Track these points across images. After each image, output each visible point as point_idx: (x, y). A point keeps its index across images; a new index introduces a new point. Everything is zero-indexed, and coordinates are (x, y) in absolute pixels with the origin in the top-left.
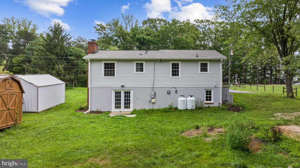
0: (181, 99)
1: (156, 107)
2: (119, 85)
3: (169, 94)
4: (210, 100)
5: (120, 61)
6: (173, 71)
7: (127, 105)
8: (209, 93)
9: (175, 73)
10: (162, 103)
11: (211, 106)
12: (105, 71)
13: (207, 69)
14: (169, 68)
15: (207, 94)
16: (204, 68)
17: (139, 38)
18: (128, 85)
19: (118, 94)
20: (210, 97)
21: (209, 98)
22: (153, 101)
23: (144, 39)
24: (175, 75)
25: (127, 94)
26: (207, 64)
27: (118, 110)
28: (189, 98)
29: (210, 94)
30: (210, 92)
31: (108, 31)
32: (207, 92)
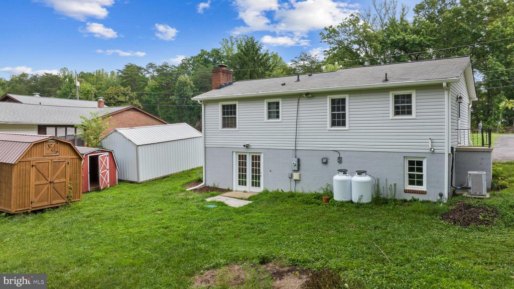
0: (339, 177)
1: (299, 189)
2: (240, 144)
3: (326, 163)
4: (420, 183)
6: (333, 116)
7: (256, 181)
8: (415, 166)
9: (338, 119)
10: (310, 185)
11: (421, 198)
12: (224, 119)
13: (410, 107)
14: (325, 108)
15: (411, 169)
16: (403, 107)
18: (257, 144)
20: (421, 177)
21: (415, 179)
22: (296, 176)
24: (339, 125)
26: (409, 96)
27: (242, 188)
28: (357, 178)
29: (420, 170)
30: (420, 163)
32: (411, 163)
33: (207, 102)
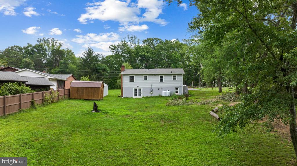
0: (164, 92)
1: (153, 95)
2: (136, 86)
3: (159, 90)
4: (178, 92)
5: (136, 75)
6: (160, 79)
7: (140, 95)
8: (177, 89)
9: (161, 80)
10: (155, 94)
11: (178, 95)
12: (130, 79)
13: (176, 78)
14: (159, 78)
15: (176, 90)
16: (175, 78)
17: (142, 55)
18: (140, 86)
19: (136, 90)
20: (178, 91)
21: (177, 92)
22: (152, 93)
23: (145, 56)
24: (162, 81)
25: (140, 90)
26: (176, 76)
27: (136, 97)
28: (167, 91)
29: (178, 90)
30: (178, 89)
31: (119, 50)
32: (176, 89)
33: (124, 75)
